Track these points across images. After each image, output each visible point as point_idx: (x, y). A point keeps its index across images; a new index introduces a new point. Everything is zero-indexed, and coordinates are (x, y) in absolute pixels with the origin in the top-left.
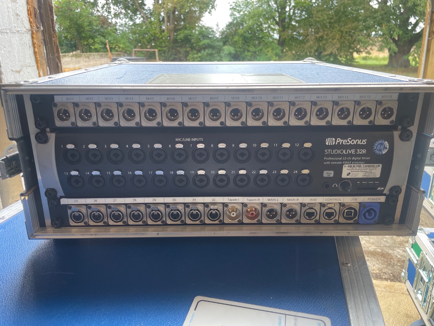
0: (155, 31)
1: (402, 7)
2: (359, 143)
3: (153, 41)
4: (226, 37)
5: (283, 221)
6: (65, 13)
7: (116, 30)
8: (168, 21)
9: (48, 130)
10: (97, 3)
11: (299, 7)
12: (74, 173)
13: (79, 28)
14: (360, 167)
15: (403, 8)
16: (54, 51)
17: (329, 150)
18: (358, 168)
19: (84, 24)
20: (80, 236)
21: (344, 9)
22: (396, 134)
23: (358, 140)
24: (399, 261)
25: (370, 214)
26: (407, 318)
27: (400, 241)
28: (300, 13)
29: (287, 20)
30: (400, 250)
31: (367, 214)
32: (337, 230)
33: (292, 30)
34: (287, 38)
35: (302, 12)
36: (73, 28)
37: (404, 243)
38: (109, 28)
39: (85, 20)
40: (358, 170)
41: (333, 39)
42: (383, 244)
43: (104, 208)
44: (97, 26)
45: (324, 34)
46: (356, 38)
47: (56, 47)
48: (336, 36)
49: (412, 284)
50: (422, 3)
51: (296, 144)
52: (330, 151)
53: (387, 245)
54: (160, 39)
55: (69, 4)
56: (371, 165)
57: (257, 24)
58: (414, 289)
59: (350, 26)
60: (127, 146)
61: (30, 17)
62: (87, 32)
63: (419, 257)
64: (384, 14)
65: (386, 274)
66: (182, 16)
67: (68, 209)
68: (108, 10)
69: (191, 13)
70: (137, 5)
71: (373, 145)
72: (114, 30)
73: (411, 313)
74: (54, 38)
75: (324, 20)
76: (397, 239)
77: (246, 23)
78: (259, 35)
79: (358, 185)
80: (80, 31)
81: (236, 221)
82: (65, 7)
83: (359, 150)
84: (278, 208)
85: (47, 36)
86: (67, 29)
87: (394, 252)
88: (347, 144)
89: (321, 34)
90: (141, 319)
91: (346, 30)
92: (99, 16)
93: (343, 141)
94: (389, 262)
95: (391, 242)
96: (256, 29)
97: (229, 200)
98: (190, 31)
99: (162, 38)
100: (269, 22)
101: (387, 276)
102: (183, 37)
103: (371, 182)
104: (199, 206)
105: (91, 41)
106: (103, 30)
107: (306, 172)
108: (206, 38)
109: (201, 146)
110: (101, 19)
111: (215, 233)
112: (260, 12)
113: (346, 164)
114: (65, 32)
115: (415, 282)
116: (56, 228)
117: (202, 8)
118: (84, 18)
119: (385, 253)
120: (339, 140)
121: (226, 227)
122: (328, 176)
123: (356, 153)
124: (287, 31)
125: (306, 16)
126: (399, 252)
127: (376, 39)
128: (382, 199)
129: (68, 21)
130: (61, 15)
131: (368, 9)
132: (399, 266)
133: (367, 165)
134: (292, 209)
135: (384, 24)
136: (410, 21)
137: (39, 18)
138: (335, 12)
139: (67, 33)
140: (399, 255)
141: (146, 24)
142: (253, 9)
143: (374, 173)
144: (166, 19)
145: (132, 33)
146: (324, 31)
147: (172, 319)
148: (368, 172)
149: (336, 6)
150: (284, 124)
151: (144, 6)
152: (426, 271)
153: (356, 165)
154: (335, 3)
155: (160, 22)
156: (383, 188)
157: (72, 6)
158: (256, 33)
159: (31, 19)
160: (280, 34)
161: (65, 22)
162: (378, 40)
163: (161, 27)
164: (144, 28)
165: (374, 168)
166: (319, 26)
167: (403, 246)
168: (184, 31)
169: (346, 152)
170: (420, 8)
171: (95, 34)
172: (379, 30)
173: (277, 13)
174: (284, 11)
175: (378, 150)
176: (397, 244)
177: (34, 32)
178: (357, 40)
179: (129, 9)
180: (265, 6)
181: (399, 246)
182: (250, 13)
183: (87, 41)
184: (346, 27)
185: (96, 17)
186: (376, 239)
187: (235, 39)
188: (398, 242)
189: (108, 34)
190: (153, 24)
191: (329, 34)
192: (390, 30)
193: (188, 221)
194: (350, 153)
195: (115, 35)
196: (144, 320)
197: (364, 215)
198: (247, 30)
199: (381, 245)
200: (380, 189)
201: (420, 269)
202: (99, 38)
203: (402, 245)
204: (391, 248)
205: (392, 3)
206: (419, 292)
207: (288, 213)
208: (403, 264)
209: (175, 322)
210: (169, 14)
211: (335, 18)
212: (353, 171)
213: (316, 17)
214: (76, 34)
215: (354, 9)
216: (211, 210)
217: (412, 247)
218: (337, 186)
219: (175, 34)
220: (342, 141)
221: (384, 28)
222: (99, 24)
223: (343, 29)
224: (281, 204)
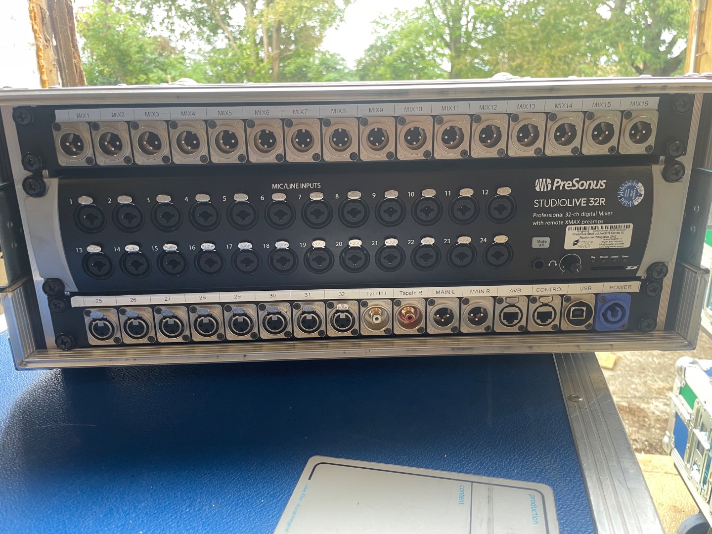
0: (248, 60)
1: (648, 16)
2: (593, 186)
3: (245, 77)
4: (364, 68)
5: (464, 330)
6: (99, 32)
7: (184, 58)
8: (270, 44)
9: (45, 172)
10: (151, 16)
11: (482, 17)
12: (94, 249)
13: (122, 57)
14: (595, 229)
15: (651, 17)
16: (76, 80)
17: (542, 200)
18: (591, 231)
19: (131, 49)
20: (107, 362)
21: (555, 20)
22: (657, 170)
23: (591, 181)
24: (658, 420)
25: (614, 314)
26: (675, 512)
27: (658, 388)
28: (484, 28)
29: (463, 40)
30: (660, 402)
31: (609, 313)
32: (558, 342)
33: (471, 55)
34: (464, 68)
35: (488, 27)
36: (113, 56)
37: (665, 391)
38: (173, 56)
39: (131, 43)
40: (592, 236)
41: (538, 70)
42: (630, 393)
43: (148, 313)
44: (152, 53)
45: (524, 60)
46: (576, 66)
47: (78, 74)
48: (543, 64)
49: (682, 454)
50: (681, 9)
51: (483, 191)
52: (543, 202)
53: (637, 395)
54: (257, 73)
55: (105, 17)
56: (615, 225)
57: (415, 47)
58: (686, 463)
59: (565, 47)
60: (187, 199)
61: (34, 23)
62: (135, 63)
63: (692, 408)
64: (619, 28)
65: (637, 442)
66: (292, 35)
67: (85, 316)
68: (170, 28)
69: (306, 30)
70: (218, 18)
71: (618, 190)
72: (181, 60)
73: (681, 504)
74: (75, 58)
75: (523, 37)
76: (654, 385)
77: (396, 46)
78: (418, 64)
79: (593, 261)
80: (125, 61)
81: (381, 332)
82: (99, 23)
83: (593, 199)
84: (454, 306)
85: (63, 55)
86: (103, 60)
87: (650, 406)
88: (573, 188)
89: (518, 61)
90: (212, 496)
91: (559, 54)
92: (155, 38)
93: (564, 185)
94: (642, 423)
95: (643, 391)
96: (413, 56)
97: (369, 294)
98: (305, 59)
99: (259, 72)
100: (434, 43)
101: (640, 445)
102: (295, 70)
103: (615, 257)
104: (317, 307)
105: (143, 78)
106: (163, 60)
107: (501, 239)
108: (331, 71)
109: (316, 197)
110: (158, 42)
111: (345, 353)
112: (419, 27)
113: (571, 225)
114: (100, 64)
115: (688, 450)
116: (64, 350)
117: (324, 21)
118: (131, 40)
119: (635, 407)
120: (558, 182)
121: (364, 342)
122: (540, 247)
123: (588, 205)
124: (464, 57)
125: (494, 32)
126: (657, 406)
127: (608, 68)
128: (634, 287)
129: (105, 46)
130: (93, 36)
131: (595, 19)
132: (659, 429)
133: (607, 225)
134: (479, 308)
135: (621, 43)
136: (662, 38)
137: (50, 26)
138: (541, 25)
139: (104, 65)
140: (658, 410)
141: (233, 49)
142: (408, 23)
143: (619, 240)
144: (265, 41)
145: (210, 64)
146: (524, 56)
147: (268, 494)
148: (609, 238)
149: (542, 16)
150: (461, 156)
151: (229, 21)
152: (706, 432)
153: (588, 226)
154: (540, 11)
155: (256, 45)
156: (636, 267)
157: (111, 21)
158: (414, 61)
159: (35, 27)
160: (452, 62)
161: (100, 47)
162: (611, 69)
163: (258, 54)
164: (230, 55)
165: (620, 232)
166: (515, 48)
167: (664, 397)
168: (295, 60)
169: (571, 203)
170: (678, 17)
171: (148, 67)
172: (613, 53)
173: (447, 28)
174: (458, 25)
175: (625, 198)
176: (653, 393)
177: (41, 47)
178: (577, 70)
179: (204, 25)
180: (427, 18)
181: (658, 396)
182: (402, 29)
183: (136, 78)
184: (559, 49)
185: (151, 39)
186: (619, 386)
187: (379, 72)
188: (655, 390)
189: (170, 66)
190: (245, 49)
191: (532, 61)
192: (631, 53)
193: (297, 334)
194: (578, 204)
195: (183, 67)
196: (217, 499)
197: (604, 315)
198: (398, 57)
199: (627, 395)
200: (630, 268)
201: (695, 427)
202: (155, 73)
203: (662, 394)
204: (644, 400)
205: (634, 9)
206: (695, 467)
207: (472, 315)
208: (665, 425)
209: (273, 500)
210: (272, 32)
211: (541, 35)
212: (583, 236)
213: (510, 33)
214: (117, 67)
215: (571, 19)
216: (338, 311)
217: (680, 393)
218: (556, 265)
219: (281, 65)
220: (563, 183)
221: (620, 49)
222: (156, 49)
223: (555, 52)
224: (460, 298)
